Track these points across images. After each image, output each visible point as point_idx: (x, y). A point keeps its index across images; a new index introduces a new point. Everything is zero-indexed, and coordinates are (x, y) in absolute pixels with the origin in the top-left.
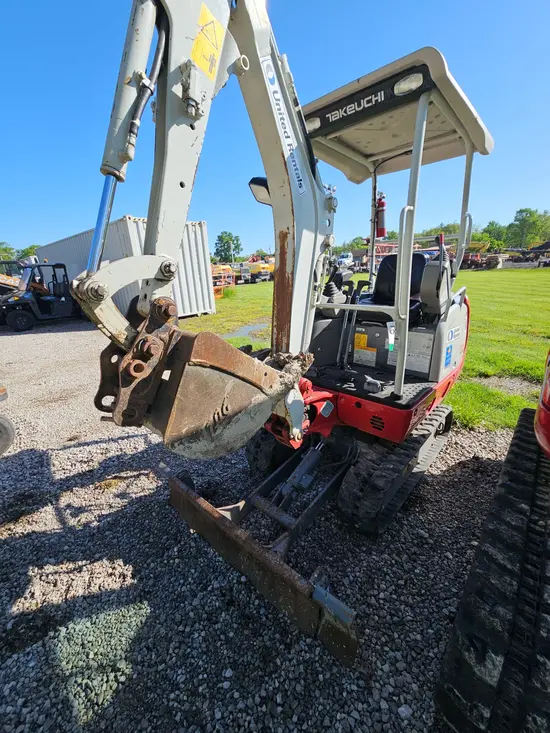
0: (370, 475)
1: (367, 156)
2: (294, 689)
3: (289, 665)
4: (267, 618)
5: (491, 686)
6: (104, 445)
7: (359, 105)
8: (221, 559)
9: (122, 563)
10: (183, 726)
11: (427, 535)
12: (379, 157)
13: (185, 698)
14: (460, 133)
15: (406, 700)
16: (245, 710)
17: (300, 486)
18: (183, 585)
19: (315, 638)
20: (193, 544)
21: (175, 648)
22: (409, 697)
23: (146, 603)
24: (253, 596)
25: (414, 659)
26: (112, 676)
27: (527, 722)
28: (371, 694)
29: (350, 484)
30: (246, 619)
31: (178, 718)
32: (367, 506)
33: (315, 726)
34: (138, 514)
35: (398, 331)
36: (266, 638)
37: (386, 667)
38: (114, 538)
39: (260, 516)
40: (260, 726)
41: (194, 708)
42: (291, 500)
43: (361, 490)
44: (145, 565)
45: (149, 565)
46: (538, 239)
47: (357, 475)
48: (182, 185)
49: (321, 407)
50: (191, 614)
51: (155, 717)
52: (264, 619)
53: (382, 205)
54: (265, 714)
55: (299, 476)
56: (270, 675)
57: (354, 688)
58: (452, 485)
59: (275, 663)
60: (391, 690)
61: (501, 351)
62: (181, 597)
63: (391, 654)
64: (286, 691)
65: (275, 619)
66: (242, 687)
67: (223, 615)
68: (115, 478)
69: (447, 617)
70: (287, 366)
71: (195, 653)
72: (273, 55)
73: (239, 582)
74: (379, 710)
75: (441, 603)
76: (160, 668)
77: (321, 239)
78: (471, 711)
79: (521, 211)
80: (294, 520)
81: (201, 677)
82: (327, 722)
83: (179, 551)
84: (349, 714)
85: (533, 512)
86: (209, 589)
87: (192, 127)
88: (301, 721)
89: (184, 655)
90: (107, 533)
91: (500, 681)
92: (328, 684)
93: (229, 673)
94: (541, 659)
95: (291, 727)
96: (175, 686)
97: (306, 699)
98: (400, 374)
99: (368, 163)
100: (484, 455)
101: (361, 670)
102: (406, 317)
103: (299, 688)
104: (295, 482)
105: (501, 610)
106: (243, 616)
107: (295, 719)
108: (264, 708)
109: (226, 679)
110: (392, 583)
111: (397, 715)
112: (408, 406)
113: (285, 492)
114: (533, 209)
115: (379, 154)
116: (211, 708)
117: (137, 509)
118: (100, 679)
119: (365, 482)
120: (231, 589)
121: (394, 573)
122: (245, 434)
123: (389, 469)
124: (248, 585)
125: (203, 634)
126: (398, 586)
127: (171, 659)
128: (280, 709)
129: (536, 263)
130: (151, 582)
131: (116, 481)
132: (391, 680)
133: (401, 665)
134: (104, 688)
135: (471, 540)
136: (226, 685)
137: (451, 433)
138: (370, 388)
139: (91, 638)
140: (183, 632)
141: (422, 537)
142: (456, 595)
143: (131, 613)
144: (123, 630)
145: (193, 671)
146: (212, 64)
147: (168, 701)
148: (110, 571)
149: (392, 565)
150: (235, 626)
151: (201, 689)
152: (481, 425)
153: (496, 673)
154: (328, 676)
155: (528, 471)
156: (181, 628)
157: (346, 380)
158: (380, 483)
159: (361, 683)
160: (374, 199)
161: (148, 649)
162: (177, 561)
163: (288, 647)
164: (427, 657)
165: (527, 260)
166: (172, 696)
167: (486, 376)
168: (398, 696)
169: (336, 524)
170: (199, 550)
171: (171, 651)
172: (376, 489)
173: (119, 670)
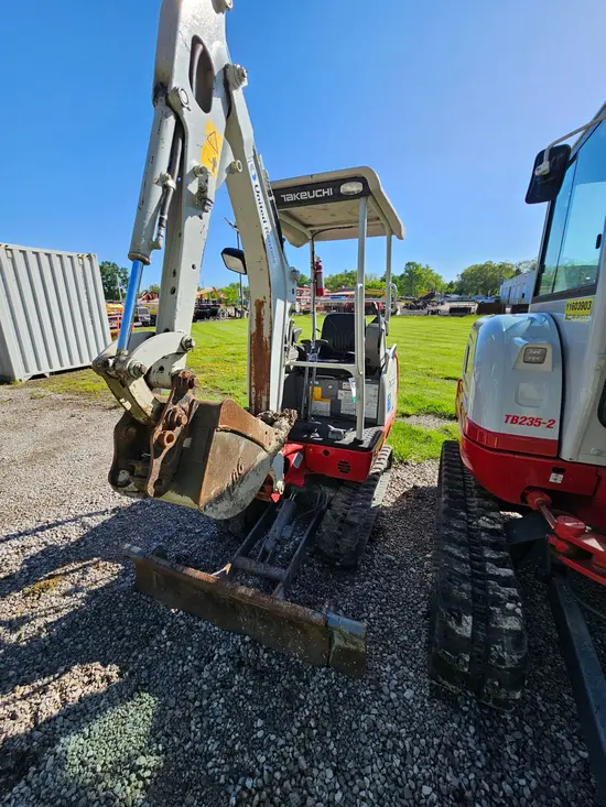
0: (345, 515)
1: (307, 226)
2: (323, 711)
3: (313, 695)
4: (280, 666)
5: (468, 639)
6: (15, 542)
7: (311, 194)
8: (216, 628)
9: (100, 667)
10: (230, 784)
11: (393, 558)
12: (317, 229)
13: (223, 761)
14: (382, 221)
15: (408, 687)
16: (287, 743)
17: (282, 538)
18: (183, 665)
19: (328, 667)
20: (182, 622)
21: (197, 724)
22: (409, 683)
23: (146, 695)
24: (261, 651)
25: (406, 655)
26: (133, 776)
27: (491, 652)
28: (382, 692)
29: (329, 526)
30: (260, 674)
31: (222, 781)
32: (347, 542)
33: (346, 733)
34: (99, 610)
35: (357, 386)
36: (285, 682)
37: (388, 668)
38: (77, 643)
39: (243, 577)
40: (303, 751)
41: (235, 766)
42: (276, 553)
43: (340, 529)
44: (131, 660)
45: (136, 658)
46: (424, 289)
47: (335, 517)
48: (193, 267)
49: (294, 459)
50: (205, 687)
51: (197, 790)
52: (277, 668)
53: (320, 268)
54: (304, 740)
55: (279, 528)
56: (297, 710)
57: (368, 692)
58: (404, 513)
59: (300, 699)
60: (396, 682)
61: (415, 393)
62: (185, 677)
63: (389, 657)
64: (316, 715)
65: (287, 664)
66: (276, 729)
67: (237, 677)
68: (51, 577)
69: (421, 617)
70: (277, 423)
71: (219, 720)
72: (255, 157)
73: (244, 643)
74: (391, 700)
75: (416, 608)
76: (188, 746)
77: (289, 305)
78: (458, 662)
79: (409, 264)
80: (283, 571)
81: (233, 737)
82: (354, 726)
83: (168, 633)
84: (369, 713)
85: (469, 517)
86: (215, 658)
87: (201, 218)
88: (334, 734)
89: (208, 727)
90: (66, 640)
91: (472, 633)
92: (347, 697)
93: (260, 723)
94: (492, 608)
95: (328, 741)
96: (209, 756)
97: (334, 716)
98: (360, 423)
99: (307, 231)
100: (420, 484)
101: (370, 677)
102: (363, 372)
103: (326, 709)
104: (277, 535)
105: (464, 586)
106: (256, 672)
107: (329, 734)
108: (302, 735)
109: (258, 729)
110: (377, 603)
111: (405, 699)
112: (370, 449)
113: (268, 547)
114: (418, 263)
115: (318, 225)
116: (253, 758)
117: (98, 604)
118: (119, 784)
119: (342, 521)
120: (239, 652)
121: (376, 594)
122: (253, 490)
123: (359, 506)
124: (253, 642)
125: (222, 701)
126: (382, 604)
127: (195, 735)
128: (315, 731)
129: (425, 311)
130: (145, 674)
131: (53, 580)
132: (395, 676)
133: (398, 663)
134: (129, 790)
135: (425, 554)
136: (260, 734)
137: (392, 470)
138: (334, 437)
139: (91, 753)
140: (201, 706)
141: (390, 561)
142: (423, 599)
143: (131, 712)
144: (129, 731)
145: (223, 736)
146: (214, 165)
147: (207, 771)
148: (86, 679)
149: (374, 589)
150: (251, 683)
151: (237, 747)
152: (412, 460)
153: (469, 628)
154: (346, 692)
155: (459, 487)
156: (197, 704)
157: (310, 432)
158: (355, 520)
159: (373, 687)
160: (313, 262)
161: (167, 735)
162: (168, 643)
163: (307, 682)
164: (415, 650)
165: (418, 308)
166: (210, 764)
167: (408, 416)
168: (402, 685)
169: (318, 568)
170: (190, 627)
171: (193, 728)
172: (352, 525)
173: (140, 767)
